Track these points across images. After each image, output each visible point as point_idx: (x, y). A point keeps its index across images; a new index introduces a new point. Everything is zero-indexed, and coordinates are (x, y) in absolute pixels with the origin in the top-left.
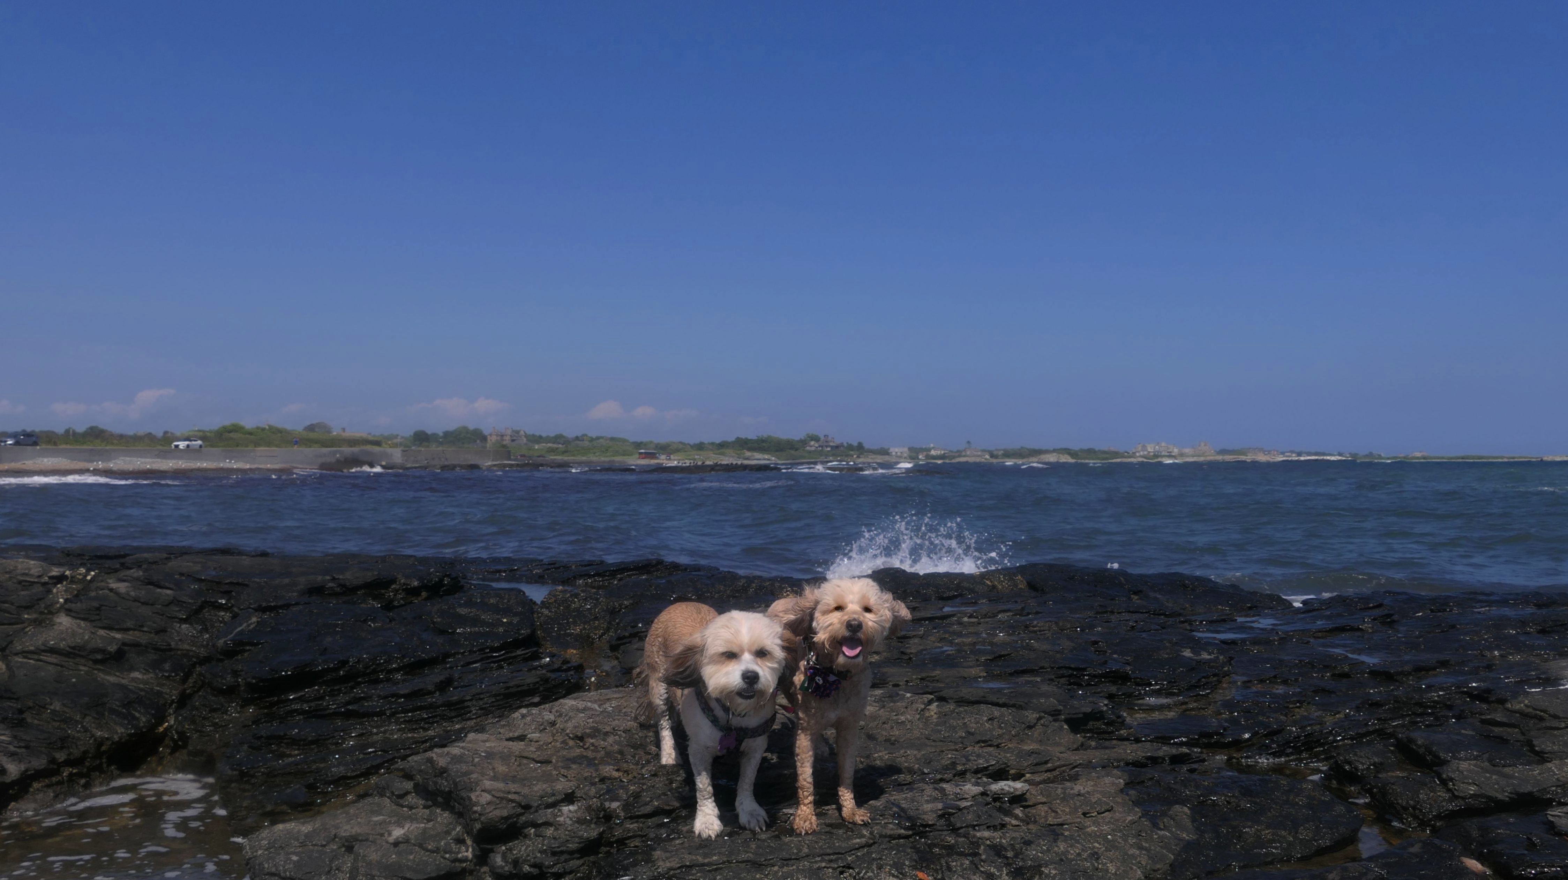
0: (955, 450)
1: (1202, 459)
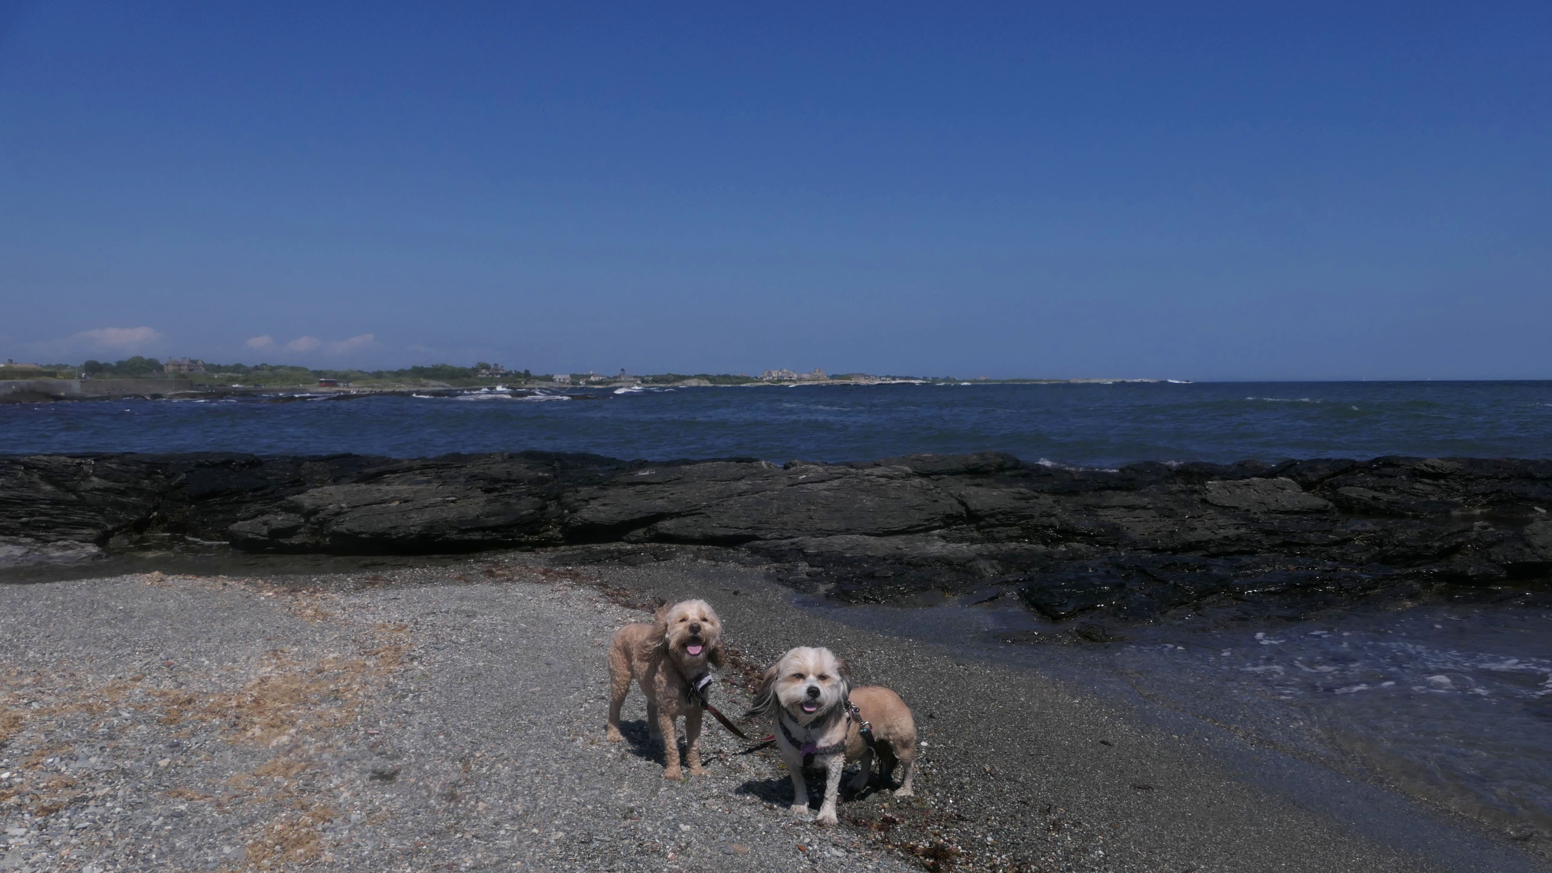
0: (612, 376)
1: (816, 383)
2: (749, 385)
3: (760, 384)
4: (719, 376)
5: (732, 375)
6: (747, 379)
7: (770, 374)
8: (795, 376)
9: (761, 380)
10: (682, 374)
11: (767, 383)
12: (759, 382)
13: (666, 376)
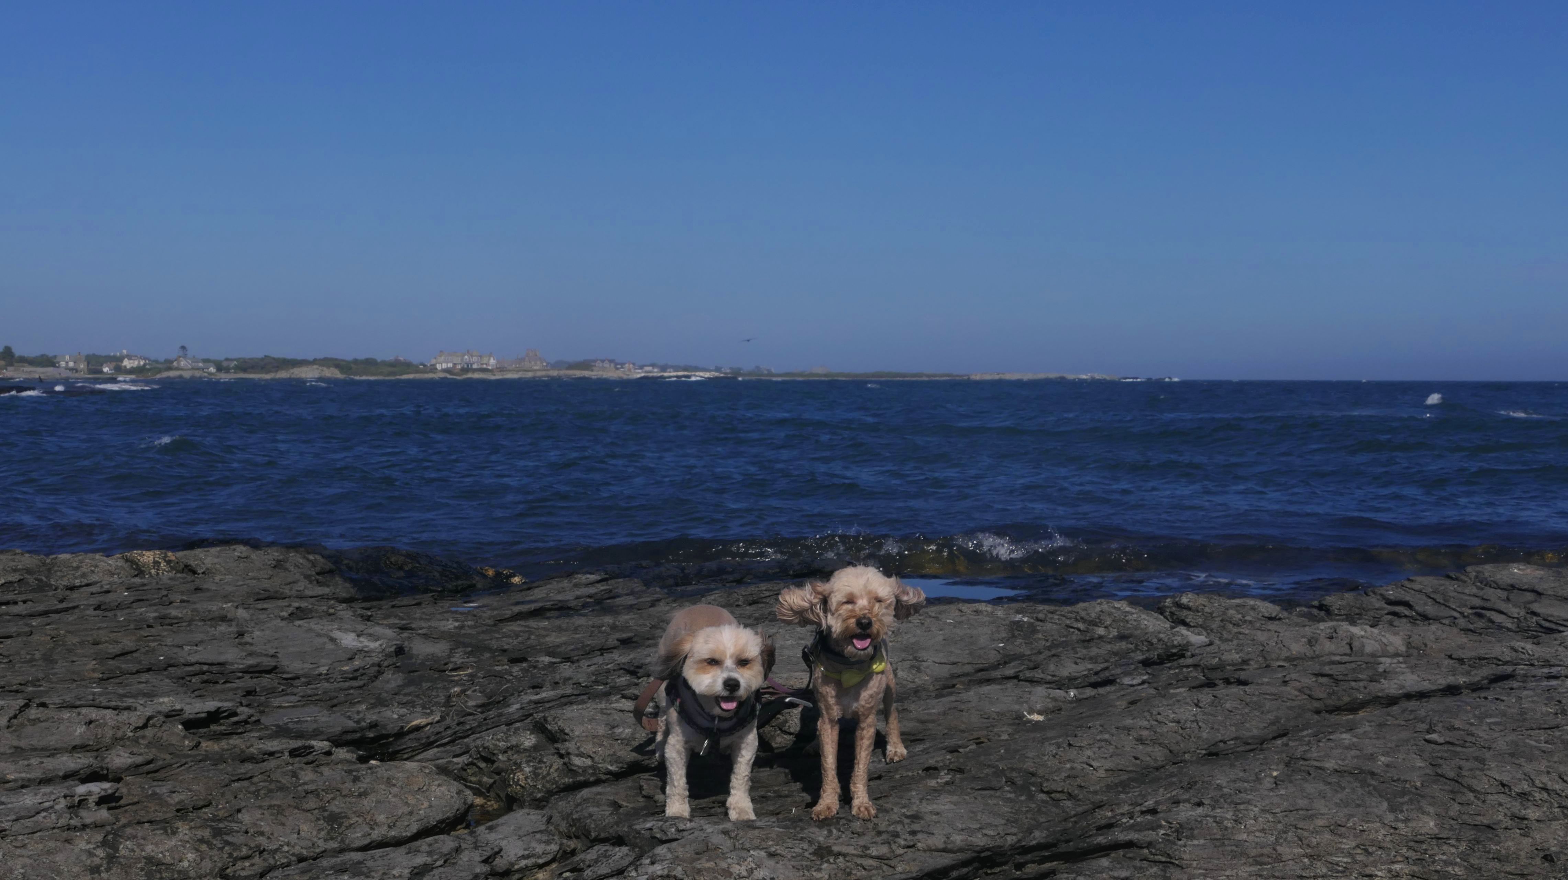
0: (162, 359)
2: (411, 376)
3: (430, 376)
4: (356, 361)
5: (379, 359)
6: (407, 367)
7: (448, 358)
9: (432, 368)
10: (287, 356)
11: (442, 375)
12: (427, 371)
13: (262, 359)
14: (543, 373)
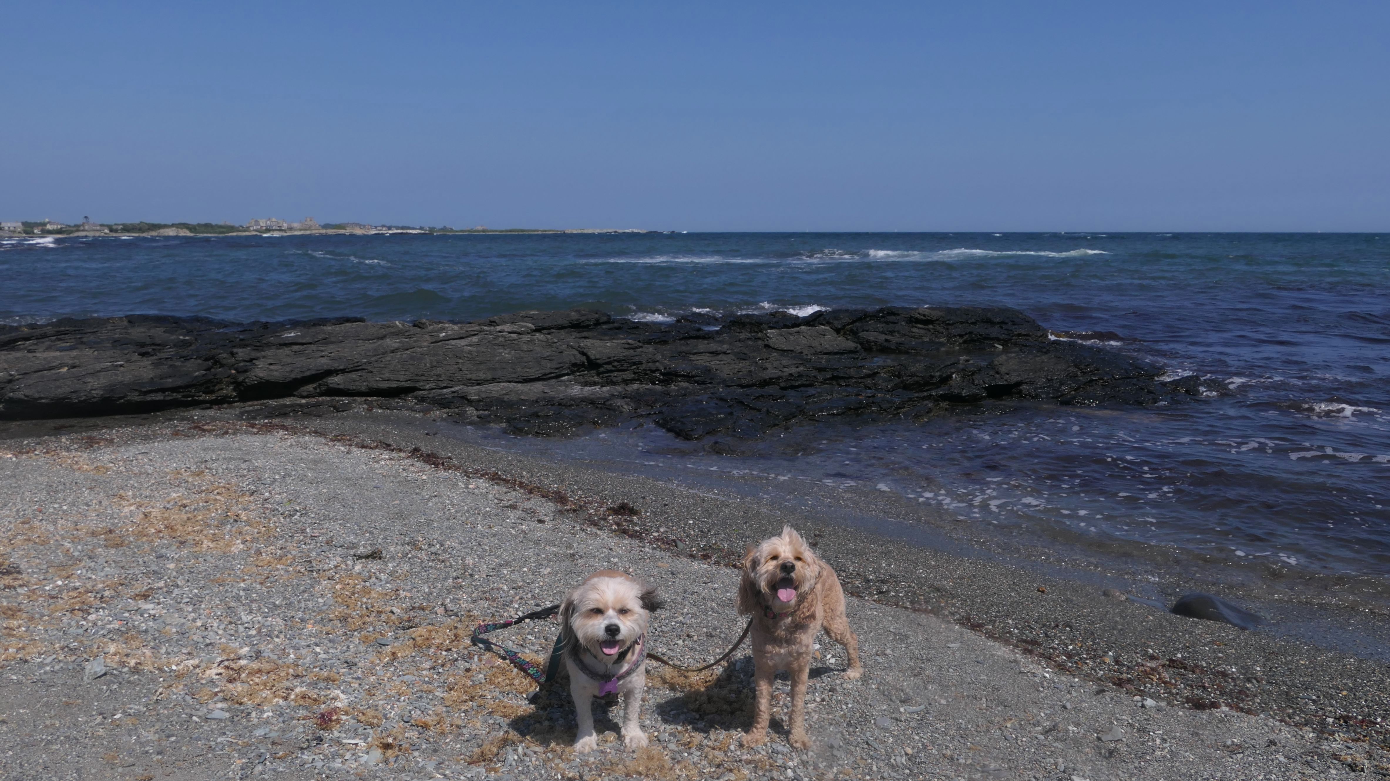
0: (72, 224)
1: (308, 232)
2: (235, 234)
3: (247, 233)
4: (199, 225)
5: (214, 223)
6: (232, 229)
7: (257, 223)
8: (285, 226)
9: (247, 229)
10: (156, 222)
11: (254, 233)
12: (245, 231)
13: (139, 224)
14: (317, 231)
